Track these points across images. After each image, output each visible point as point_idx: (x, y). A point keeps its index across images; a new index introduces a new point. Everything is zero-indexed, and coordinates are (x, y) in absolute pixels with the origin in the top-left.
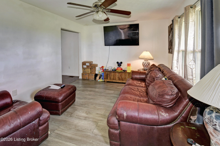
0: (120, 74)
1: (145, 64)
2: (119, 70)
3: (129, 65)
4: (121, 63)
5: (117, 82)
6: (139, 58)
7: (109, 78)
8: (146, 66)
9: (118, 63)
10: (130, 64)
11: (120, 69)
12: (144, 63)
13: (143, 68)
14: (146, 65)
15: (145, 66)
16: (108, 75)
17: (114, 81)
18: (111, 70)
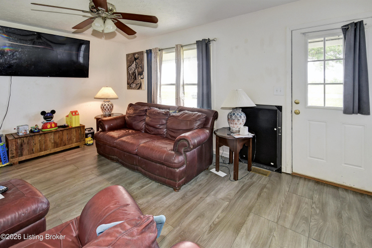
0: (57, 135)
1: (105, 107)
2: (51, 127)
3: (75, 113)
4: (53, 112)
5: (52, 152)
6: (95, 98)
7: (25, 152)
8: (107, 109)
9: (43, 113)
10: (77, 111)
11: (53, 125)
12: (102, 105)
13: (102, 113)
14: (107, 107)
15: (105, 109)
16: (25, 146)
17: (43, 153)
18: (28, 133)
